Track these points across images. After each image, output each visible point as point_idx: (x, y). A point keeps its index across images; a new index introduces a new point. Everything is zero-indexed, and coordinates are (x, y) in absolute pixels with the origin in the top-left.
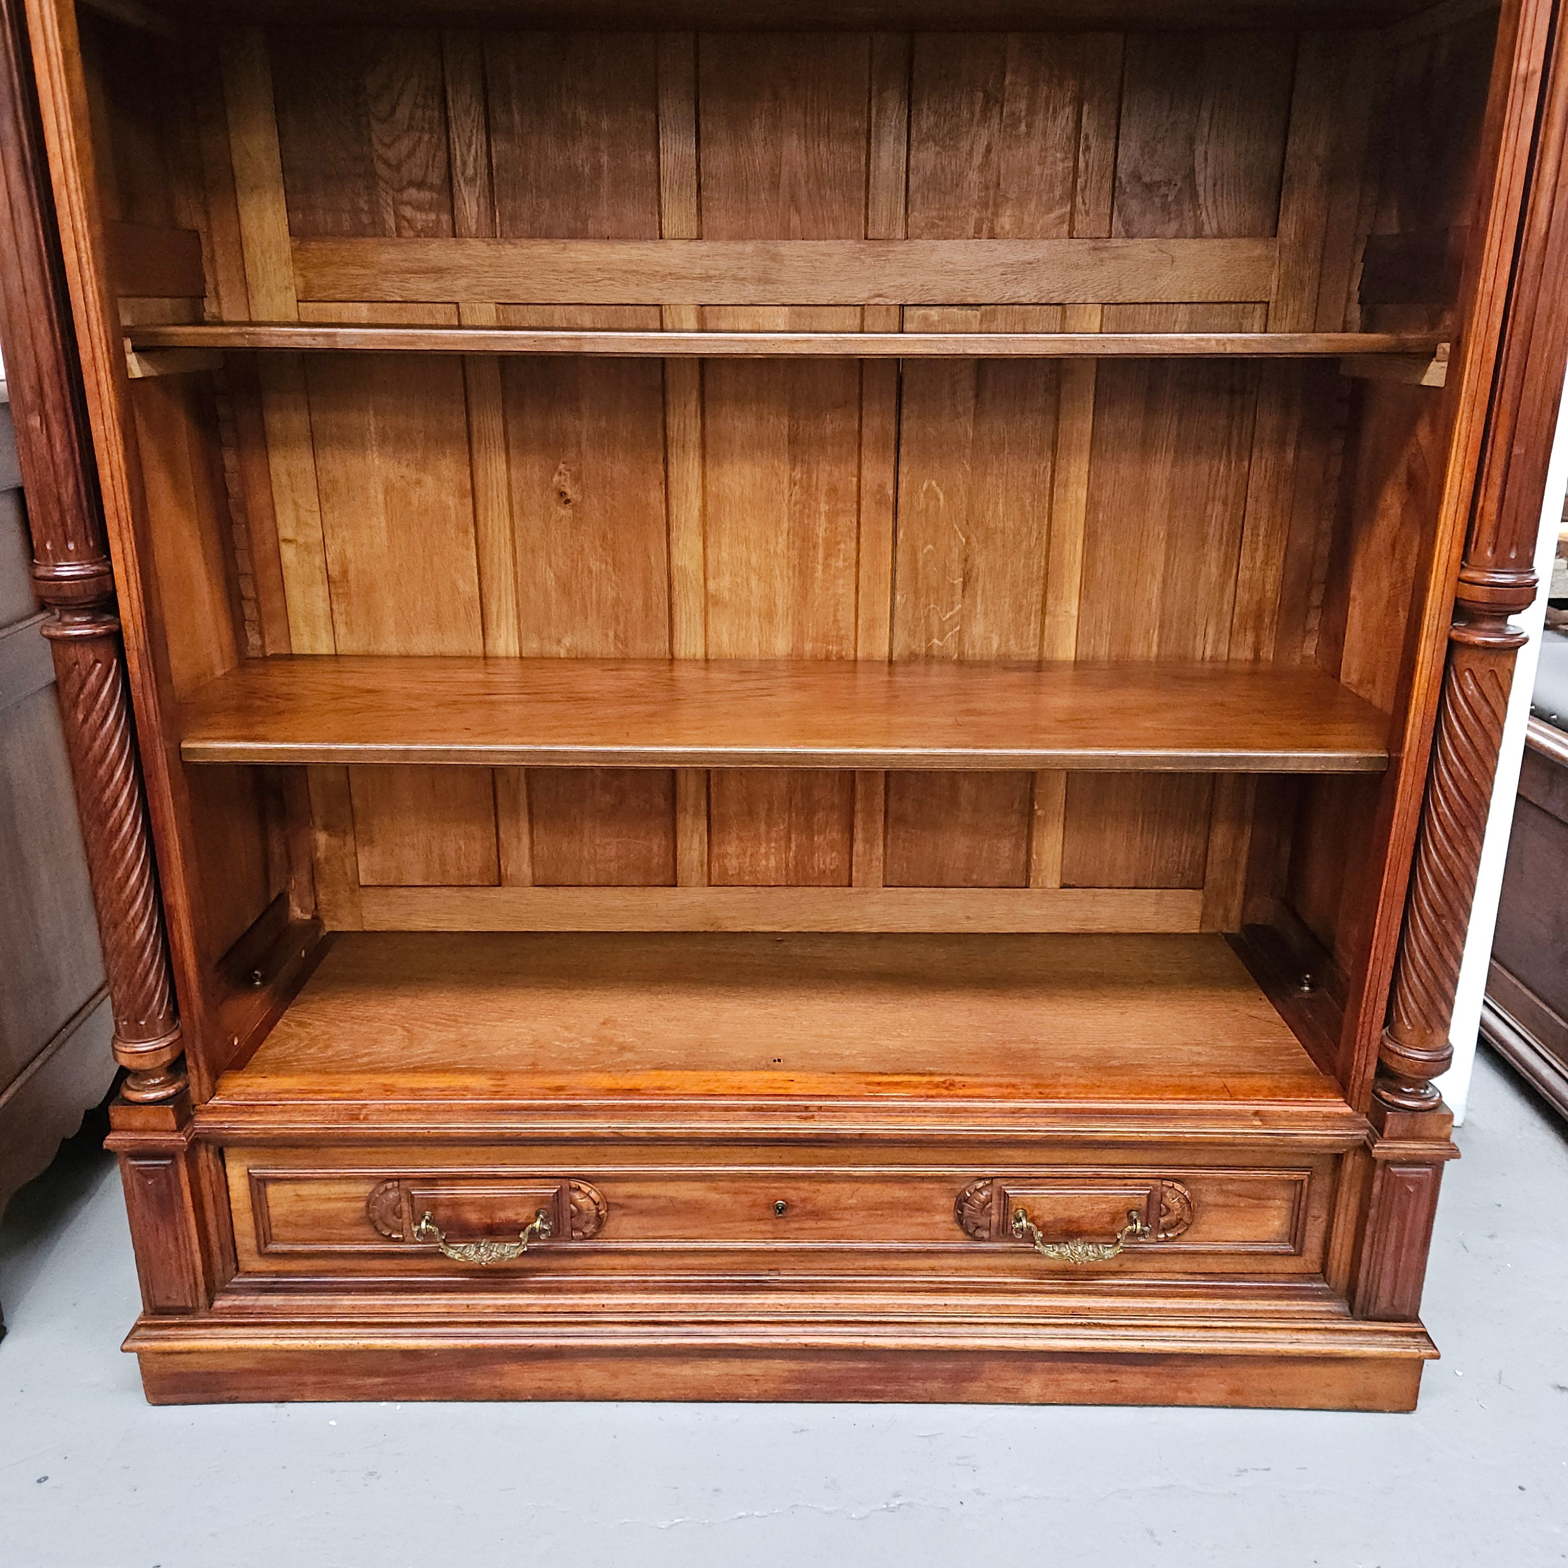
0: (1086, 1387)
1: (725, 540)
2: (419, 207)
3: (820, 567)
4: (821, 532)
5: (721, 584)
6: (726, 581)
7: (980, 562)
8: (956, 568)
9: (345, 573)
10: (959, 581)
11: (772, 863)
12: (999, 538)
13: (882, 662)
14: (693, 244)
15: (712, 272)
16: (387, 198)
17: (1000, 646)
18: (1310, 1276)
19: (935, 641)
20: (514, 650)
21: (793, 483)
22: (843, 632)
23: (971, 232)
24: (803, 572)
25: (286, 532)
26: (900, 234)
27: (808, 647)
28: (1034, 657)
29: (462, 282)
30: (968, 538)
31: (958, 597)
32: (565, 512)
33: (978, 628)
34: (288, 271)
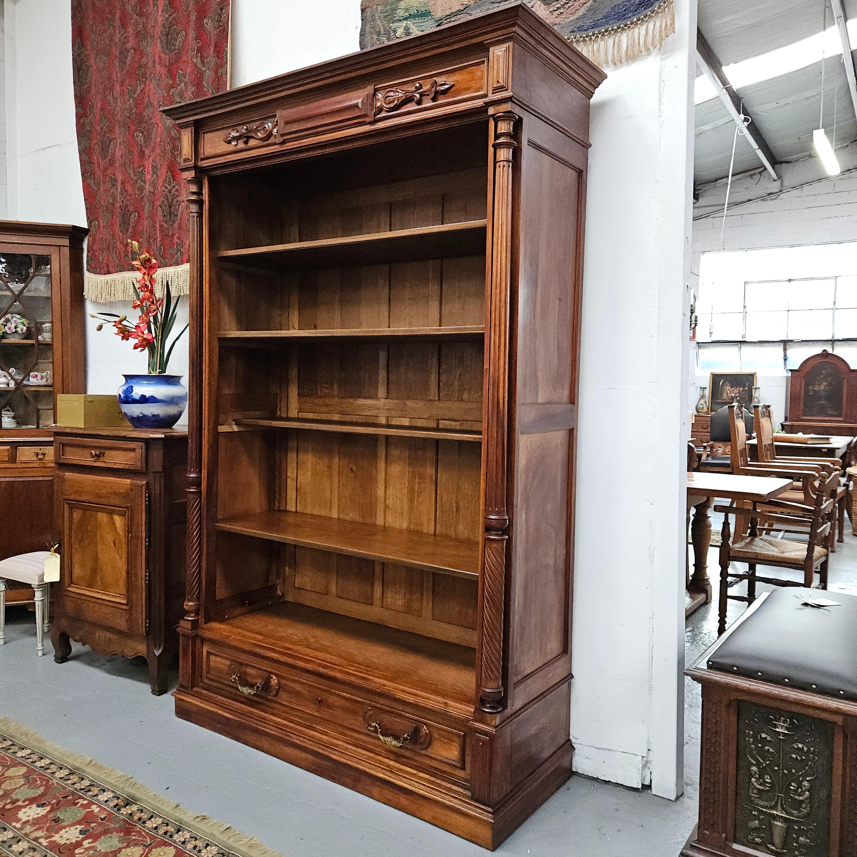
0: (390, 797)
1: (391, 488)
2: (325, 388)
3: (416, 500)
4: (416, 488)
5: (390, 502)
7: (461, 504)
8: (454, 505)
9: (301, 487)
10: (455, 510)
11: (400, 603)
13: (431, 535)
14: (385, 400)
15: (390, 408)
16: (319, 386)
18: (466, 780)
19: (448, 530)
20: (336, 517)
21: (409, 472)
23: (456, 399)
24: (411, 501)
25: (289, 474)
26: (437, 399)
30: (457, 495)
31: (455, 515)
32: (352, 475)
33: (461, 527)
34: (297, 404)
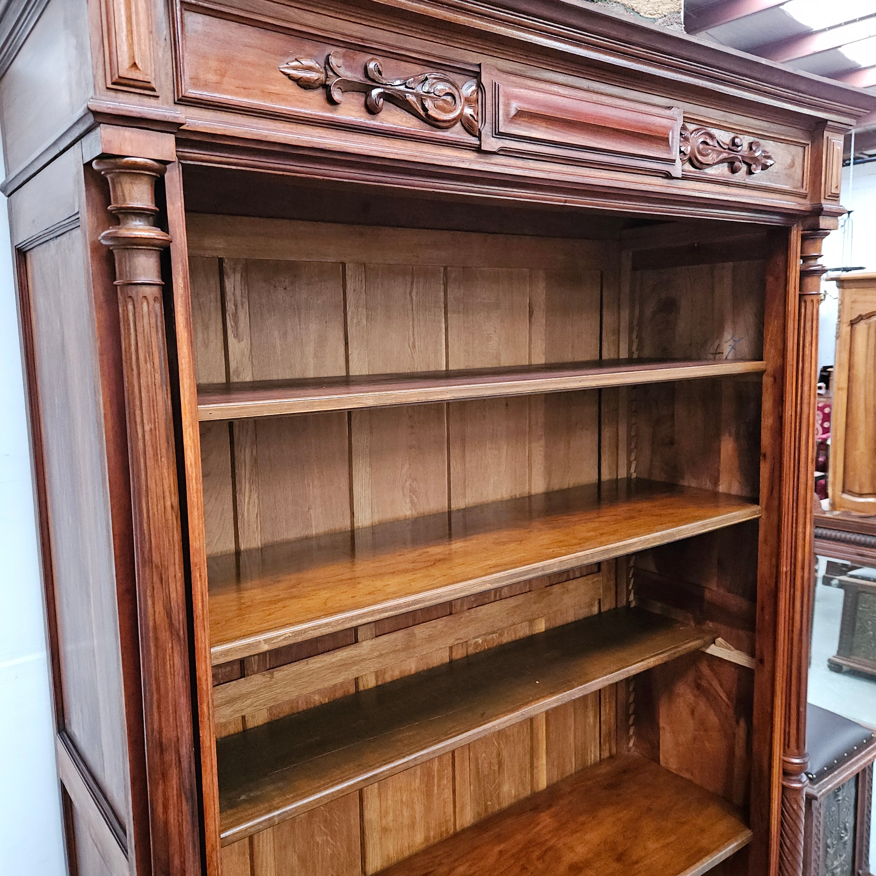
3: (436, 788)
4: (436, 768)
5: (389, 819)
6: (391, 817)
7: (505, 754)
8: (495, 761)
10: (496, 768)
12: (511, 739)
14: (374, 640)
15: (383, 652)
17: (515, 792)
19: (489, 803)
22: (448, 818)
23: (492, 598)
24: (428, 794)
27: (432, 833)
28: (528, 792)
29: (249, 702)
30: (499, 744)
31: (497, 775)
33: (506, 787)
